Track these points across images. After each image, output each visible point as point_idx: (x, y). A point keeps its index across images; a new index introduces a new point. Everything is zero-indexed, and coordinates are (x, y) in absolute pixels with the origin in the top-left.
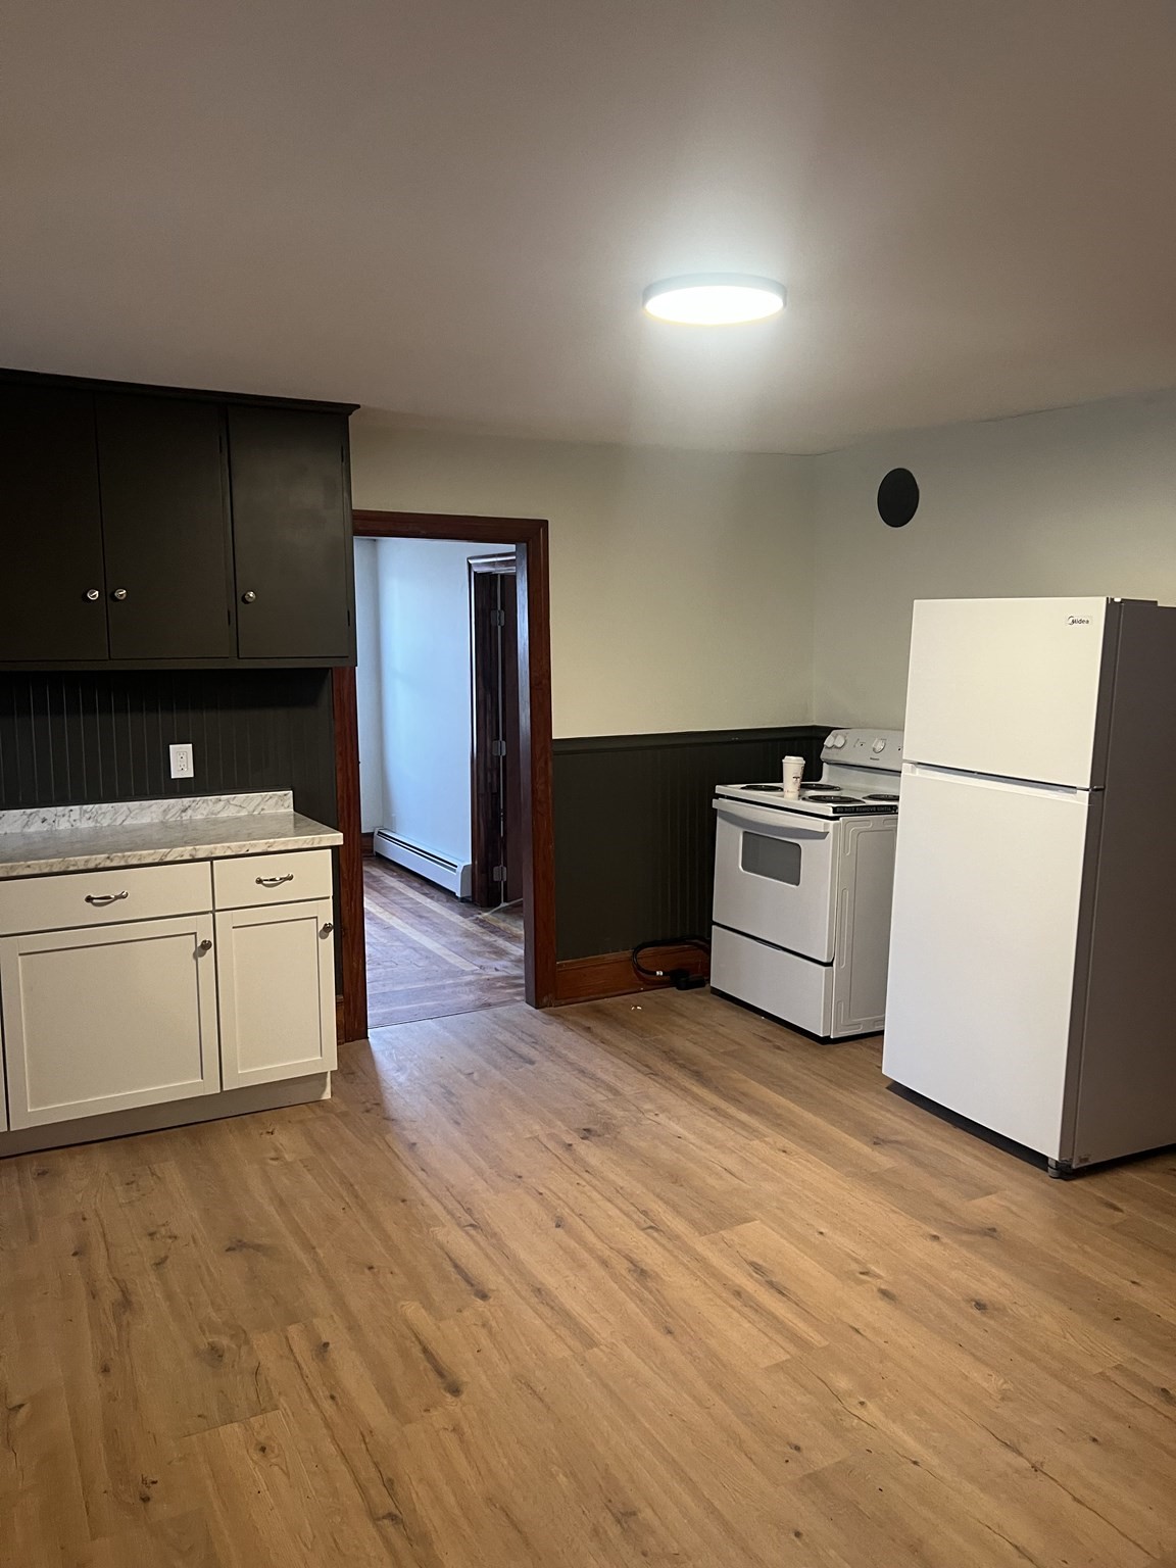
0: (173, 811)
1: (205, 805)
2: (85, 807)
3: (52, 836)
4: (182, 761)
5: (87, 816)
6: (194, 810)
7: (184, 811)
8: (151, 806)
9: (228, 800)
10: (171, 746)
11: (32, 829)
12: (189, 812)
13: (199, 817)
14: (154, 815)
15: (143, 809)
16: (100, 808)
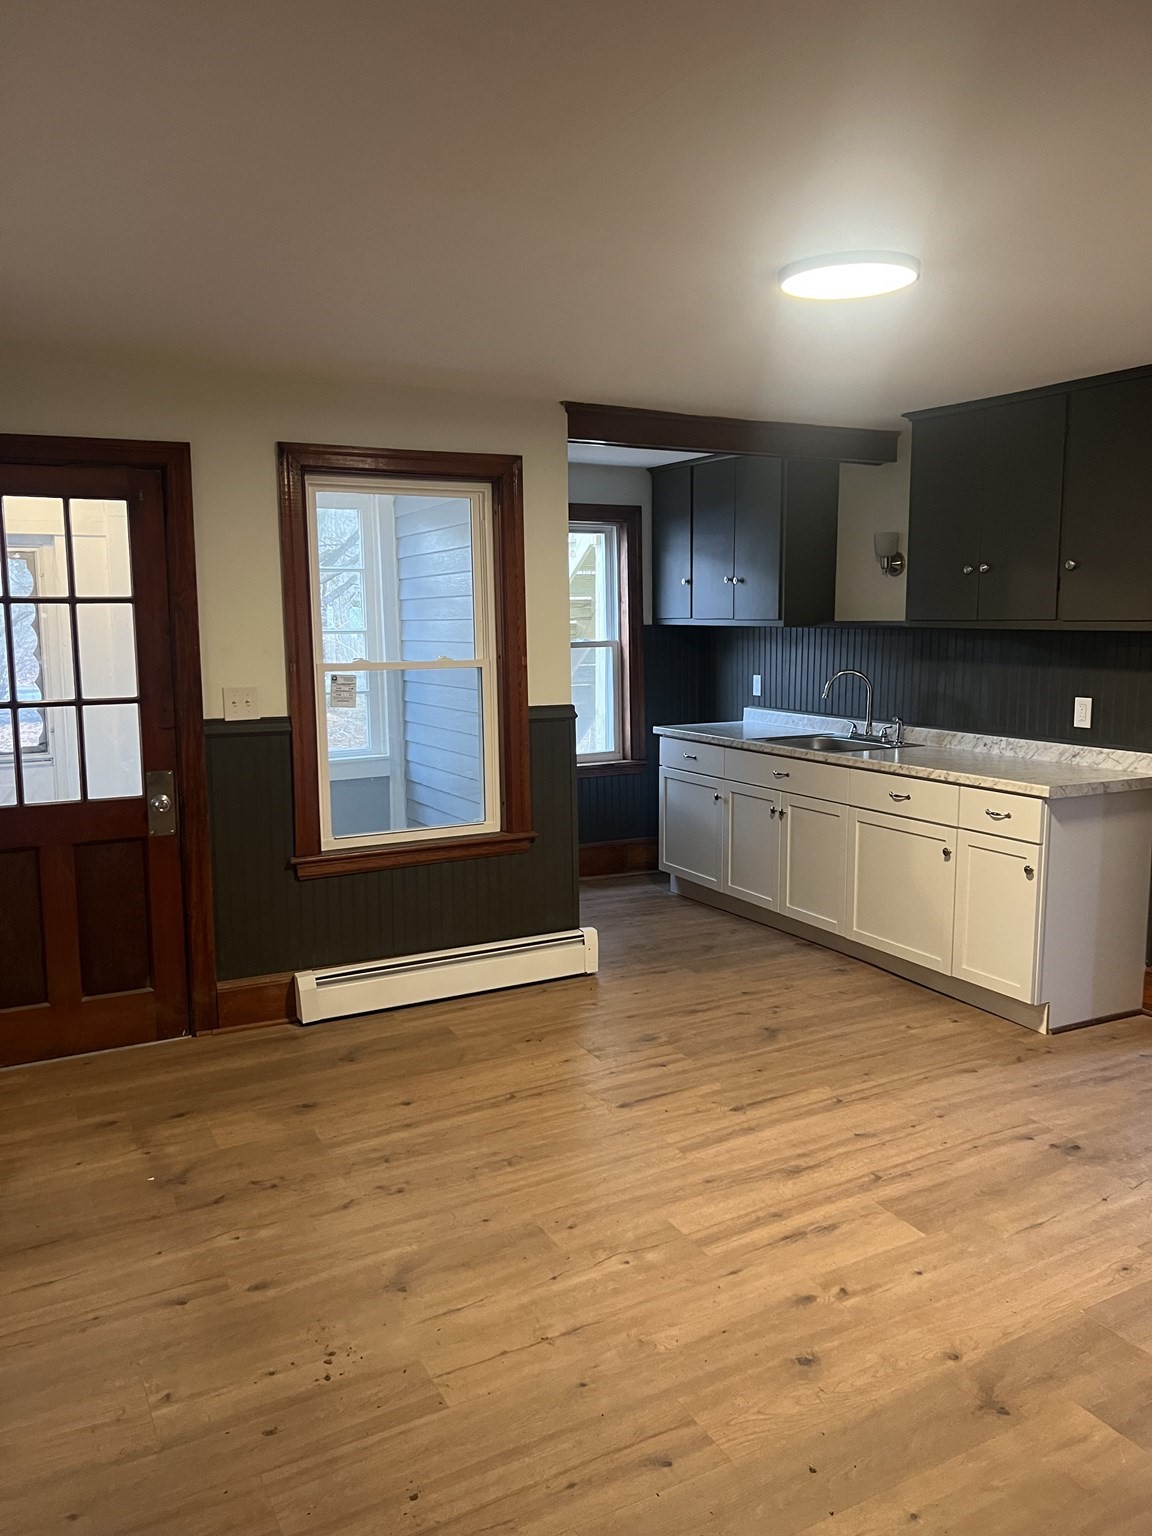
0: (1067, 755)
1: (1090, 755)
2: (1010, 739)
3: (988, 758)
4: (1083, 712)
5: (1011, 747)
6: (1082, 758)
7: (1074, 756)
8: (1051, 748)
9: (1108, 754)
10: (1076, 699)
11: (977, 750)
12: (1078, 758)
13: (1085, 764)
14: (1053, 755)
15: (1046, 749)
16: (1019, 742)
